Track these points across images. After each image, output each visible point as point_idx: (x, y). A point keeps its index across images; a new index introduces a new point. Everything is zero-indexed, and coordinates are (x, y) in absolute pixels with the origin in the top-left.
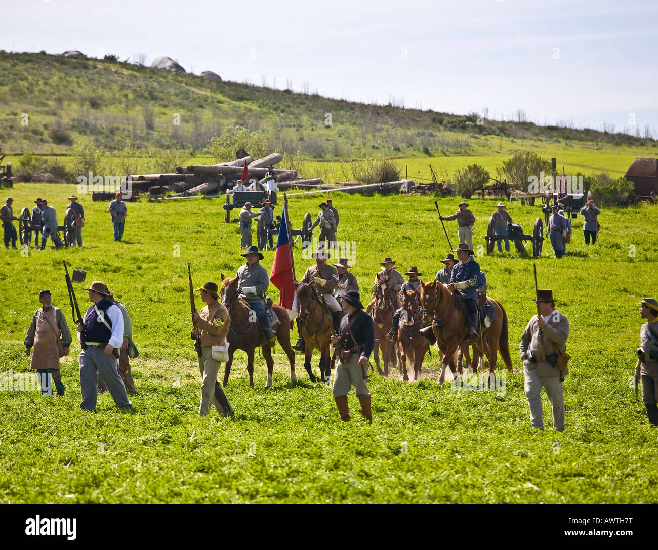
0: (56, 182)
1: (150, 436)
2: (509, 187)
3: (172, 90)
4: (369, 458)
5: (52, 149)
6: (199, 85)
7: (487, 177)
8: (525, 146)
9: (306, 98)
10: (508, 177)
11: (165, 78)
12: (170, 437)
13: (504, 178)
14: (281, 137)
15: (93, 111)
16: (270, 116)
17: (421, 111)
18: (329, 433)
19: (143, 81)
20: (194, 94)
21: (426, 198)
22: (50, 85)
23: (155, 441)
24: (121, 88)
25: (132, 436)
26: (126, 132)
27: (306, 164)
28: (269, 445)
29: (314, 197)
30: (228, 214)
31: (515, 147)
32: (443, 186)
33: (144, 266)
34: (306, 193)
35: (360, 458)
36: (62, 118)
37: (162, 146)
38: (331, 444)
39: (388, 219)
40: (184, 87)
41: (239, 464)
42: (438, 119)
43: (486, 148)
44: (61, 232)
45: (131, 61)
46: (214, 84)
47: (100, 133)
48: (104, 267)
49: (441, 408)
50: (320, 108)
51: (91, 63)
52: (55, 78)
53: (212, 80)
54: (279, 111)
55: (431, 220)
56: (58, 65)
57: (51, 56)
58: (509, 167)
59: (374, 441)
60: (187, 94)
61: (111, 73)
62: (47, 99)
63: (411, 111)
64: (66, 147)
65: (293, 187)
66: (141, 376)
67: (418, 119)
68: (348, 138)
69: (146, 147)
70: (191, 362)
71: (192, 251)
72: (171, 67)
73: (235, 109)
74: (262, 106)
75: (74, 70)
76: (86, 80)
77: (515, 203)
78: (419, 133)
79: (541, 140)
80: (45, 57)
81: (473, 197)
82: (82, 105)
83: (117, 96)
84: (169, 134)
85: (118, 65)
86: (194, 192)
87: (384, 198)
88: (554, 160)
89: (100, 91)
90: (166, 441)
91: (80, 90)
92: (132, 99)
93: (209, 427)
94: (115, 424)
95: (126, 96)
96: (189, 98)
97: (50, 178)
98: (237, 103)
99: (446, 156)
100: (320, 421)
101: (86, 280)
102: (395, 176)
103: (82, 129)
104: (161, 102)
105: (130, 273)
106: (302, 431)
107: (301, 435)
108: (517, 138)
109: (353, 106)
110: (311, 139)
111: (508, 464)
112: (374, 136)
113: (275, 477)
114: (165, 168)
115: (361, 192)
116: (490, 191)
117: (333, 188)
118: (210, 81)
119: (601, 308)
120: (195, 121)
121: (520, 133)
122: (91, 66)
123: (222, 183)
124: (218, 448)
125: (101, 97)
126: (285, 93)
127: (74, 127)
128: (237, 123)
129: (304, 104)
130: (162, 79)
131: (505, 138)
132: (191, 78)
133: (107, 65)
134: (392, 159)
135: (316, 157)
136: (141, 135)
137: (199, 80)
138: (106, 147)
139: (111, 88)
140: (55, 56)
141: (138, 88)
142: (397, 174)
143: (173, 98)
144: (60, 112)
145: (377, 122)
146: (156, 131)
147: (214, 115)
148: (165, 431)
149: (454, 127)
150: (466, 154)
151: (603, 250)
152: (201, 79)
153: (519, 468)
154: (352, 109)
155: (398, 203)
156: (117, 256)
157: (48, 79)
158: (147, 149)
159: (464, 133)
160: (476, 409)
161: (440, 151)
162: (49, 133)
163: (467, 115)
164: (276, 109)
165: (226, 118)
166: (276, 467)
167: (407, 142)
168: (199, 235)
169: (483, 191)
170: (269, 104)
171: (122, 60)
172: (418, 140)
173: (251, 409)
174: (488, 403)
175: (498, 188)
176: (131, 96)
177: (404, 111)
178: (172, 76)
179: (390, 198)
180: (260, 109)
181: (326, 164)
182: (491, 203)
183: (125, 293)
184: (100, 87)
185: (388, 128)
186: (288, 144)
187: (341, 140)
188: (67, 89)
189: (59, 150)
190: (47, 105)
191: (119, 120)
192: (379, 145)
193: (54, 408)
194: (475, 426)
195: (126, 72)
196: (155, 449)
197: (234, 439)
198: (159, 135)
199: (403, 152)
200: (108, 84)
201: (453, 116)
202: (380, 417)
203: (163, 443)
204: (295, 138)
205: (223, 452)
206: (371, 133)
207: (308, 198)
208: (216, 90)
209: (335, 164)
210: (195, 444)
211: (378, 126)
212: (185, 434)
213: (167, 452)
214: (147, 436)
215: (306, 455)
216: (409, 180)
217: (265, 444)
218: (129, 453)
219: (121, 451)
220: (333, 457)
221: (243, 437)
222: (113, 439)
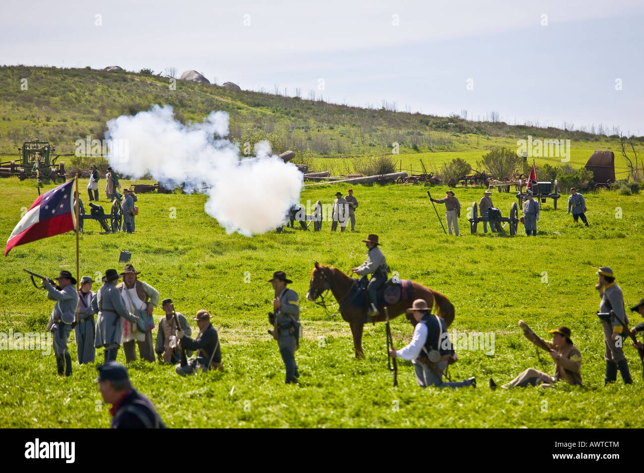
1: (196, 391)
2: (487, 177)
3: (199, 99)
4: (385, 407)
6: (222, 94)
7: (468, 169)
8: (499, 142)
9: (313, 104)
10: (487, 169)
11: (193, 88)
12: (213, 392)
13: (483, 169)
14: (292, 137)
16: (282, 119)
17: (409, 114)
21: (418, 187)
22: (95, 95)
23: (200, 395)
24: (156, 97)
25: (180, 390)
27: (314, 159)
28: (297, 398)
29: (323, 187)
31: (490, 143)
32: (431, 177)
34: (316, 184)
35: (376, 407)
39: (386, 205)
40: (208, 96)
41: (274, 413)
42: (424, 121)
43: (466, 145)
44: (109, 220)
45: (163, 75)
46: (234, 93)
48: (146, 249)
50: (325, 112)
51: (129, 76)
52: (99, 90)
54: (290, 115)
55: (423, 205)
56: (101, 78)
57: (96, 70)
58: (487, 160)
59: (387, 393)
60: (211, 102)
61: (147, 85)
62: (92, 107)
63: (402, 114)
67: (407, 121)
68: (349, 137)
72: (198, 79)
73: (253, 114)
74: (275, 111)
75: (115, 83)
76: (125, 91)
78: (408, 133)
79: (512, 138)
80: (90, 72)
81: (457, 186)
85: (153, 78)
87: (382, 188)
89: (138, 100)
90: (210, 395)
91: (121, 100)
96: (213, 105)
98: (254, 109)
99: (432, 151)
101: (131, 260)
102: (391, 169)
104: (190, 109)
105: (169, 254)
108: (492, 136)
109: (353, 110)
110: (317, 139)
112: (370, 136)
113: (307, 424)
115: (362, 182)
116: (472, 180)
117: (339, 180)
118: (231, 90)
119: (569, 278)
121: (494, 132)
122: (130, 79)
124: (255, 400)
125: (138, 104)
126: (295, 100)
128: (255, 126)
129: (311, 109)
130: (190, 90)
131: (481, 136)
132: (215, 88)
133: (143, 78)
134: (387, 155)
135: (322, 154)
137: (222, 90)
139: (147, 98)
140: (99, 71)
142: (393, 167)
143: (200, 105)
144: (103, 118)
145: (372, 124)
147: (235, 119)
148: (209, 386)
149: (438, 127)
150: (449, 150)
151: (569, 229)
152: (223, 88)
154: (352, 113)
155: (394, 191)
156: (157, 239)
157: (93, 91)
159: (447, 132)
161: (427, 147)
162: (95, 136)
163: (449, 116)
164: (287, 114)
165: (245, 122)
166: (306, 416)
167: (399, 140)
169: (466, 181)
170: (282, 110)
171: (155, 73)
172: (408, 139)
175: (478, 178)
177: (396, 115)
178: (199, 87)
179: (387, 187)
180: (273, 114)
181: (331, 159)
182: (473, 191)
183: (165, 270)
184: (137, 97)
185: (383, 128)
186: (298, 143)
187: (342, 139)
188: (109, 98)
190: (92, 113)
192: (375, 143)
195: (159, 84)
196: (202, 402)
197: (267, 392)
200: (144, 94)
201: (437, 117)
203: (208, 396)
204: (304, 138)
205: (260, 404)
206: (368, 132)
207: (318, 188)
208: (236, 98)
209: (338, 159)
210: (235, 398)
211: (374, 127)
212: (225, 389)
213: (212, 405)
214: (193, 392)
215: (331, 406)
216: (403, 172)
217: (294, 397)
218: (180, 406)
219: (172, 404)
220: (353, 407)
221: (275, 391)
222: (165, 394)
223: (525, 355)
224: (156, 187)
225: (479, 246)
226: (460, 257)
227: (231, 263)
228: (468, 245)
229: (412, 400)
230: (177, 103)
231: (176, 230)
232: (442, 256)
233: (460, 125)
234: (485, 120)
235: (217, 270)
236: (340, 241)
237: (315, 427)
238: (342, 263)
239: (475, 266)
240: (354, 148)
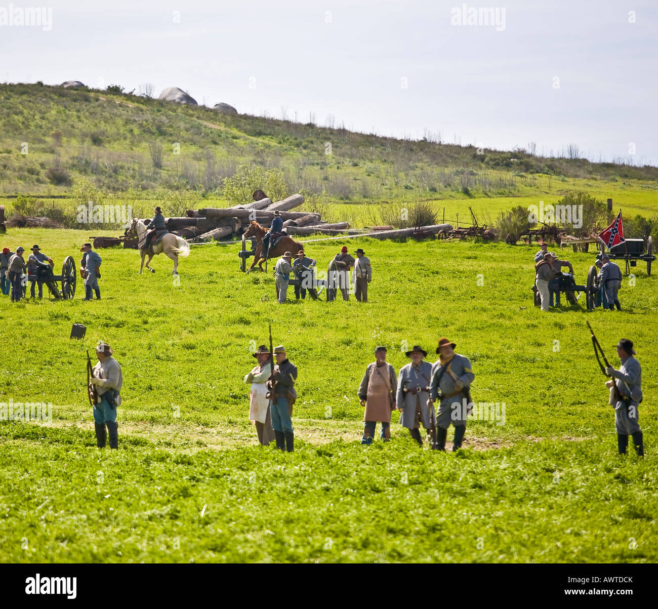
0: (54, 227)
1: (157, 511)
2: (559, 232)
3: (182, 125)
4: (402, 537)
5: (49, 190)
6: (212, 119)
8: (577, 185)
9: (332, 133)
11: (174, 111)
12: (179, 512)
14: (303, 176)
15: (94, 148)
16: (291, 153)
17: (459, 147)
18: (356, 508)
19: (151, 114)
20: (207, 129)
21: (466, 244)
22: (47, 119)
23: (162, 516)
24: (126, 122)
25: (136, 510)
26: (131, 172)
27: (331, 206)
28: (289, 521)
30: (244, 262)
31: (566, 186)
32: (484, 230)
33: (150, 320)
34: (331, 238)
35: (391, 536)
36: (60, 156)
37: (171, 187)
38: (359, 520)
39: (423, 268)
40: (195, 121)
41: (255, 542)
42: (478, 156)
43: (534, 188)
44: (59, 283)
45: (137, 93)
46: (229, 118)
47: (103, 172)
48: (105, 321)
49: (483, 481)
50: (346, 144)
51: (92, 94)
52: (53, 112)
53: (226, 112)
54: (301, 147)
55: (471, 268)
56: (56, 97)
57: (49, 87)
59: (407, 517)
60: (199, 128)
61: (115, 106)
62: (44, 135)
63: (449, 147)
64: (65, 188)
65: (316, 232)
66: (146, 444)
67: (456, 156)
68: (378, 177)
69: (153, 188)
70: (203, 427)
71: (204, 304)
72: (182, 99)
73: (252, 145)
74: (282, 141)
75: (74, 103)
76: (87, 114)
77: (566, 249)
78: (457, 171)
79: (596, 179)
80: (42, 89)
81: (518, 243)
82: (83, 141)
83: (122, 131)
84: (179, 174)
85: (123, 97)
86: (206, 238)
87: (419, 244)
88: (610, 201)
89: (103, 126)
90: (174, 516)
91: (80, 125)
92: (138, 135)
93: (223, 501)
94: (118, 497)
95: (131, 131)
96: (201, 134)
97: (47, 222)
98: (254, 139)
99: (488, 196)
100: (347, 493)
101: (86, 336)
102: (430, 220)
103: (83, 168)
104: (169, 138)
105: (136, 328)
106: (326, 506)
107: (325, 510)
108: (568, 177)
109: (384, 141)
110: (336, 178)
111: (559, 544)
112: (407, 175)
113: (295, 557)
114: (173, 211)
115: (393, 237)
116: (538, 236)
117: (361, 233)
118: (225, 114)
120: (207, 159)
121: (572, 171)
122: (93, 98)
123: (237, 228)
124: (232, 524)
125: (104, 132)
126: (307, 128)
127: (74, 165)
128: (254, 161)
129: (330, 139)
130: (171, 113)
131: (554, 177)
132: (203, 111)
133: (110, 96)
134: (427, 200)
135: (342, 199)
136: (148, 174)
137: (212, 113)
138: (109, 188)
139: (114, 123)
140: (53, 87)
141: (145, 123)
142: (433, 217)
143: (183, 133)
144: (58, 149)
145: (410, 160)
146: (164, 169)
147: (229, 151)
148: (174, 505)
149: (497, 164)
150: (510, 195)
152: (214, 112)
153: (572, 548)
154: (382, 145)
155: (434, 249)
156: (121, 309)
157: (45, 113)
158: (154, 190)
159: (508, 171)
160: (523, 482)
161: (481, 191)
162: (46, 173)
163: (511, 150)
164: (298, 146)
165: (242, 155)
166: (297, 546)
167: (445, 182)
168: (211, 286)
169: (530, 237)
170: (290, 140)
171: (126, 91)
172: (457, 180)
173: (269, 481)
174: (536, 474)
175: (547, 233)
176: (136, 131)
177: (441, 147)
178: (182, 109)
179: (425, 243)
180: (279, 145)
181: (354, 206)
183: (129, 350)
184: (102, 122)
185: (423, 165)
186: (311, 183)
187: (369, 179)
188: (66, 123)
189: (57, 191)
190: (44, 142)
191: (123, 158)
193: (50, 479)
194: (521, 500)
195: (131, 105)
196: (162, 525)
197: (250, 514)
198: (168, 174)
199: (440, 193)
200: (111, 117)
201: (495, 152)
202: (414, 490)
203: (171, 518)
204: (318, 177)
205: (238, 529)
206: (404, 171)
207: (334, 244)
208: (231, 124)
209: (362, 206)
210: (207, 520)
211: (411, 164)
212: (195, 509)
213: (175, 529)
214: (154, 511)
215: (331, 533)
216: (446, 224)
217: (284, 520)
218: (133, 530)
219: (124, 528)
220: (361, 535)
221: (260, 512)
222: (115, 514)
223: (597, 469)
224: (122, 241)
225: (545, 322)
226: (519, 338)
227: (216, 342)
228: (529, 322)
229: (439, 527)
230: (154, 130)
231: (147, 297)
232: (495, 336)
233: (526, 162)
234: (560, 155)
235: (197, 351)
236: (360, 314)
237: (306, 561)
238: (362, 343)
239: (537, 350)
240: (384, 191)
